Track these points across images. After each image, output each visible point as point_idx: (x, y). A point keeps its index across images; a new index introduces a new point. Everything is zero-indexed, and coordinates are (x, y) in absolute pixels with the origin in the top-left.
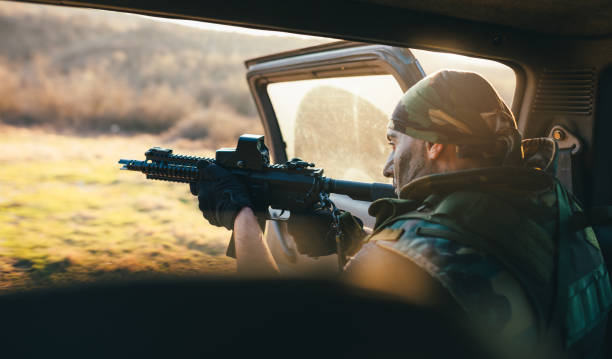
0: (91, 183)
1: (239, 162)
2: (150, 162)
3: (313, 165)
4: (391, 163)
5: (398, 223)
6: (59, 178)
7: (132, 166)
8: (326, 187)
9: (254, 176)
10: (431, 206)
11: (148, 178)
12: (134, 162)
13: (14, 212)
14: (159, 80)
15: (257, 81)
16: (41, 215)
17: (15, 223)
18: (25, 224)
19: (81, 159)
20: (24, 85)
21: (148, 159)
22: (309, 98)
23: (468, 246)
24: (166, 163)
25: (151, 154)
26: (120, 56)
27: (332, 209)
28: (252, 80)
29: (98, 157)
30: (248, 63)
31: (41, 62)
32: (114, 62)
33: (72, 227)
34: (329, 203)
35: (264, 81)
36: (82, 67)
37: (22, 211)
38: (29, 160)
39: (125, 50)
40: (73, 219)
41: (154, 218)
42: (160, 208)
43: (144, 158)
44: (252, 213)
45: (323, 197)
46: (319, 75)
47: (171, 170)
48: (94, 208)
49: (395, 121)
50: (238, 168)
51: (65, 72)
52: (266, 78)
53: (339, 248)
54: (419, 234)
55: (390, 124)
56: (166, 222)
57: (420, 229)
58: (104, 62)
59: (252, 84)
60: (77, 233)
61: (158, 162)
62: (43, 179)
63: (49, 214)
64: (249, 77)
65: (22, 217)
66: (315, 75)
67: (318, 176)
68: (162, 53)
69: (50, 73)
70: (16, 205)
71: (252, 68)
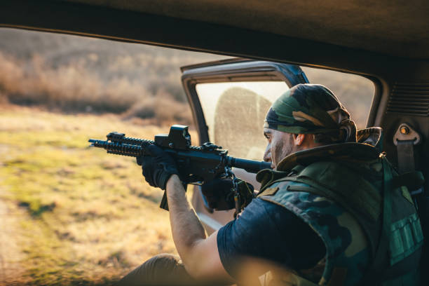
0: (71, 147)
1: (170, 144)
2: (110, 142)
3: (221, 148)
4: (269, 152)
5: (275, 185)
6: (50, 143)
7: (97, 144)
8: (229, 163)
9: (180, 153)
10: (296, 172)
11: (108, 152)
12: (99, 142)
13: (18, 166)
14: (120, 75)
15: (189, 82)
16: (37, 170)
17: (18, 174)
18: (26, 176)
19: (65, 130)
20: (26, 76)
21: (108, 140)
22: (226, 95)
23: (321, 196)
24: (120, 143)
25: (111, 136)
26: (94, 57)
27: (232, 178)
28: (185, 81)
29: (77, 129)
30: (183, 69)
31: (38, 60)
32: (89, 62)
33: (58, 179)
34: (230, 174)
35: (193, 82)
36: (67, 65)
37: (24, 166)
38: (29, 130)
39: (98, 53)
40: (59, 173)
41: (115, 174)
42: (119, 167)
43: (105, 139)
44: (178, 178)
45: (227, 170)
46: (233, 79)
47: (124, 147)
48: (73, 165)
49: (269, 122)
50: (169, 148)
51: (55, 67)
52: (195, 80)
53: (237, 205)
54: (289, 190)
55: (266, 124)
56: (123, 177)
57: (289, 187)
58: (82, 61)
59: (186, 84)
60: (61, 183)
61: (115, 142)
62: (38, 143)
63: (42, 168)
64: (183, 78)
65: (24, 171)
66: (230, 79)
67: (224, 155)
68: (124, 56)
69: (44, 69)
70: (19, 162)
71: (186, 72)
